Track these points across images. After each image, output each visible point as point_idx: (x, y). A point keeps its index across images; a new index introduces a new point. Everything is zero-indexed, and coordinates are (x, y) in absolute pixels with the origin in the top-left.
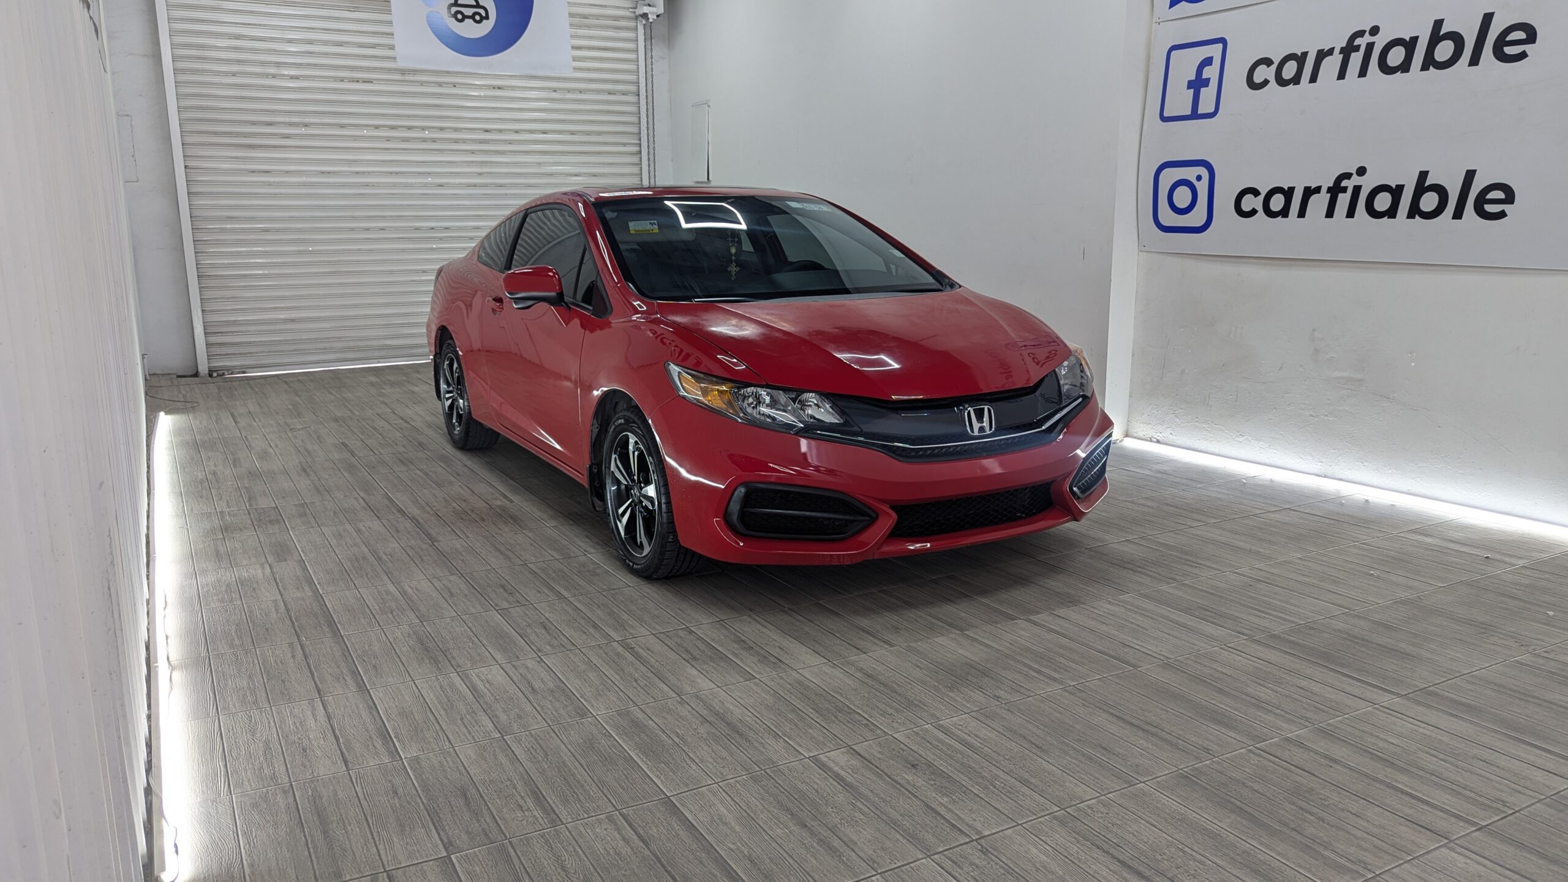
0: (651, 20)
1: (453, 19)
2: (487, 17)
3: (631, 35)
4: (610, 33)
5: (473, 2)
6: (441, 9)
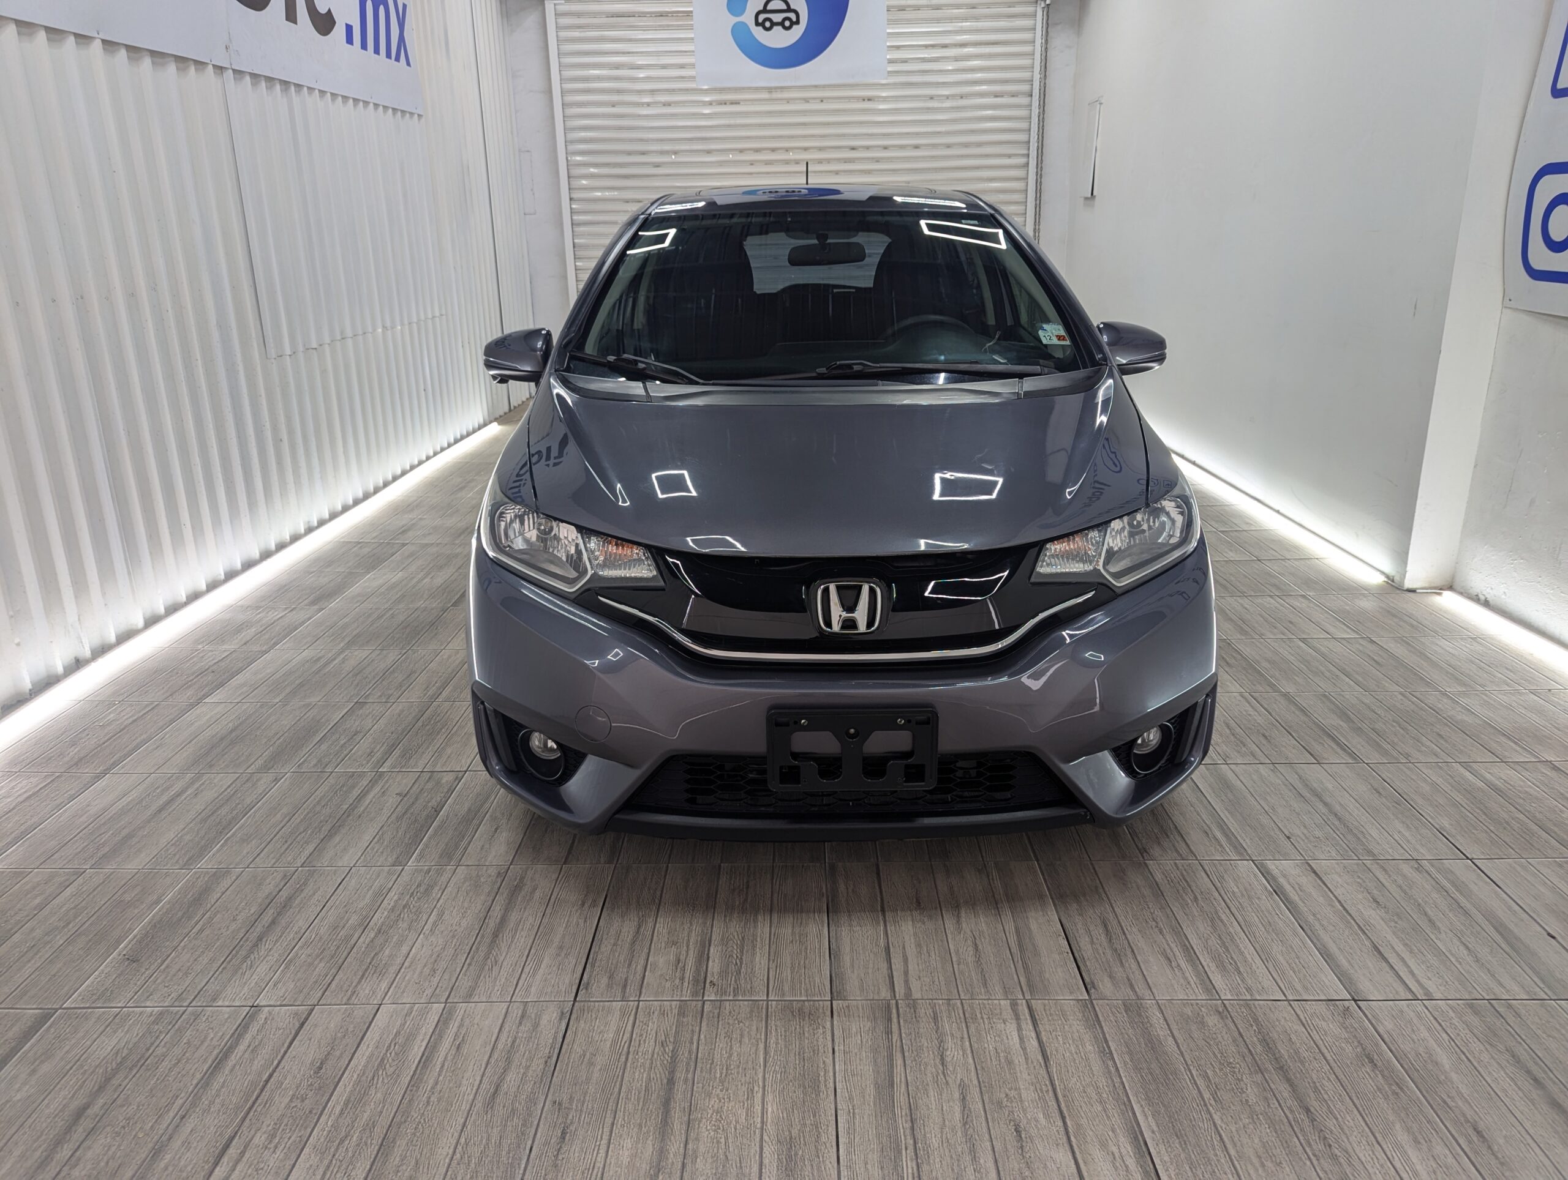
0: (1047, 3)
1: (760, 28)
2: (798, 22)
5: (784, 7)
6: (748, 18)
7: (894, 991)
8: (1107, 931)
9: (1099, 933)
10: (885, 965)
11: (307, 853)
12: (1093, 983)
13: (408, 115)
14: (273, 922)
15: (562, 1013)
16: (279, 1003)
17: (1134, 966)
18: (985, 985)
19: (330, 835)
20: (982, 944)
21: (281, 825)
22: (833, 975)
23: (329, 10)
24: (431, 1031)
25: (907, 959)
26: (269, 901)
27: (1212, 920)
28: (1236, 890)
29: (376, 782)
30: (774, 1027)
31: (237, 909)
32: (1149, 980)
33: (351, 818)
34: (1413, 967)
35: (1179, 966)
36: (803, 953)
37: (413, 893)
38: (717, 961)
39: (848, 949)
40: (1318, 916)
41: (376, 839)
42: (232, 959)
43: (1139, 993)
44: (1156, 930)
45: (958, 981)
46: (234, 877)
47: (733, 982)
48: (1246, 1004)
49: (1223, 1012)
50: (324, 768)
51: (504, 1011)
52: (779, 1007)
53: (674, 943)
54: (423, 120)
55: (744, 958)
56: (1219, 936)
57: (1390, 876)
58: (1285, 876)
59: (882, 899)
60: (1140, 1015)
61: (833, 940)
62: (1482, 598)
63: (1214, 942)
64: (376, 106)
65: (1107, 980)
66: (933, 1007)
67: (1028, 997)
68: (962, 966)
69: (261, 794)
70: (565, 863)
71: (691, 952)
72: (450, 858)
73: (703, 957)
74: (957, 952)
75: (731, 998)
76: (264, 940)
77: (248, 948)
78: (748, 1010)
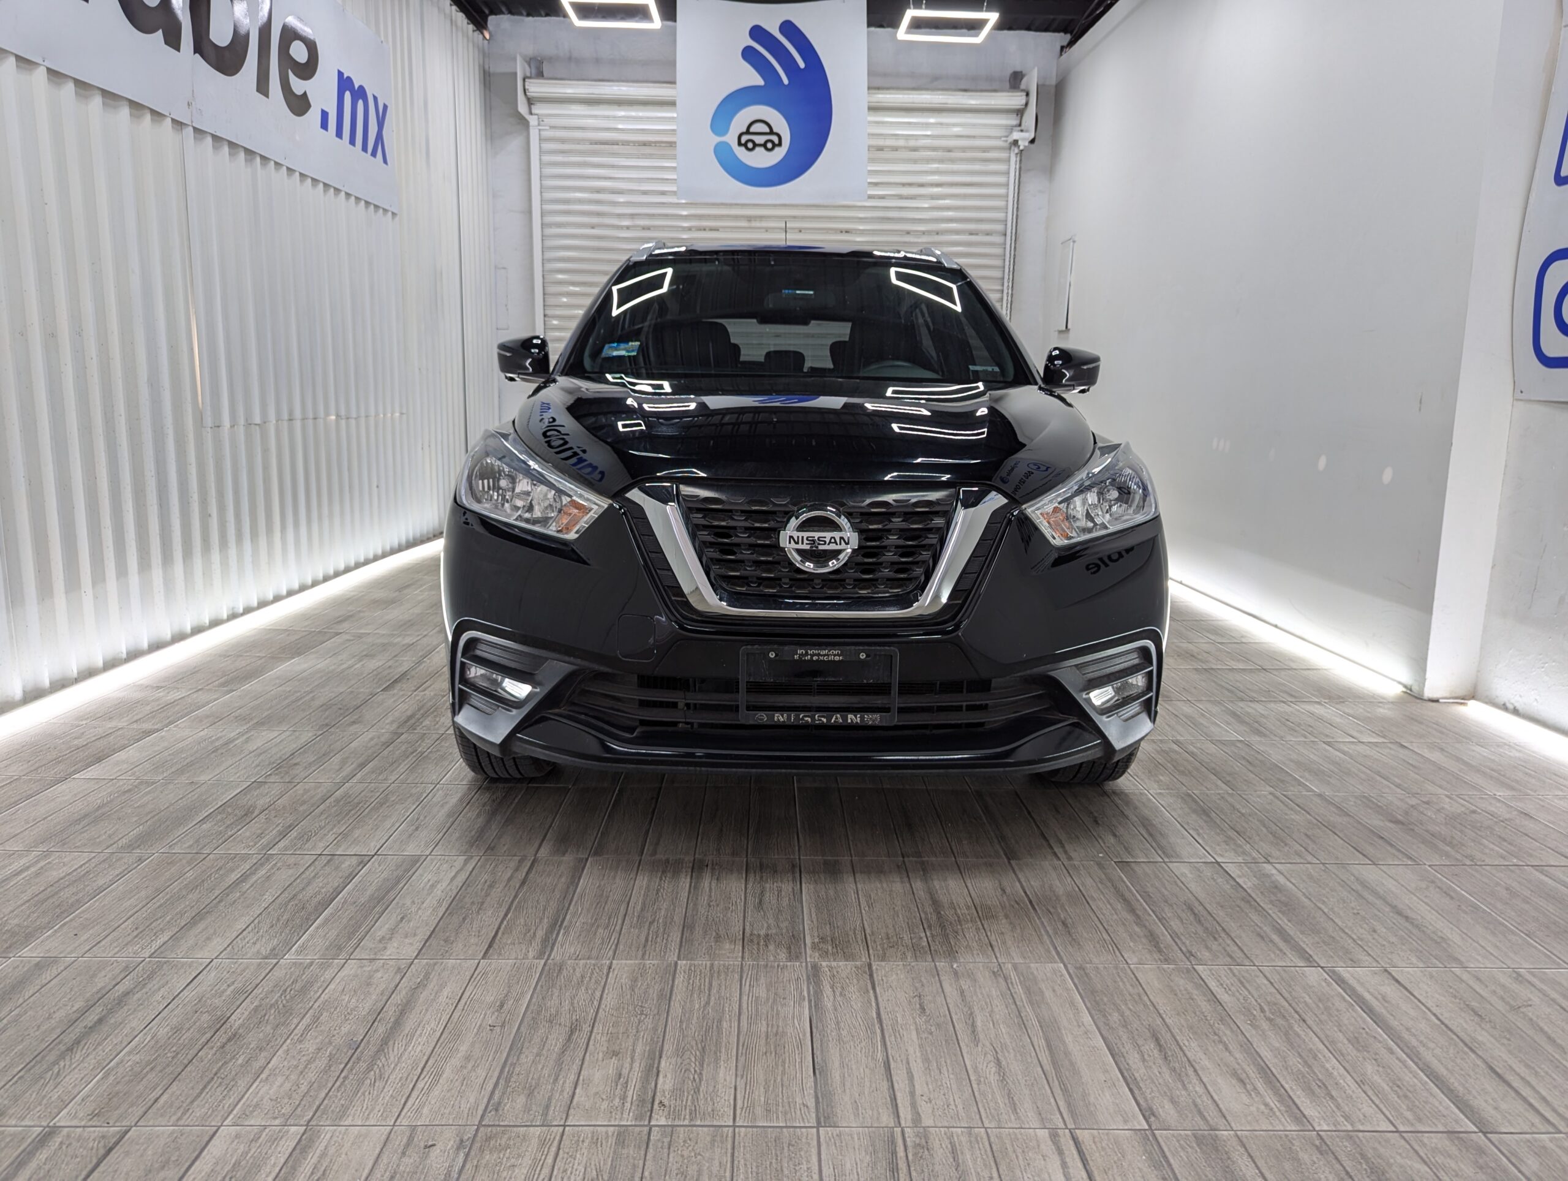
0: (1021, 148)
1: (743, 148)
2: (780, 144)
3: (1002, 167)
4: (977, 167)
5: (767, 130)
6: (731, 138)
7: (898, 1117)
8: (1160, 1046)
9: (1150, 1046)
10: (885, 1085)
11: (159, 942)
12: (1151, 1109)
13: (381, 211)
14: (100, 1021)
15: (462, 1141)
16: (83, 1123)
17: (1200, 1089)
18: (1015, 1110)
19: (194, 921)
20: (1006, 1058)
21: (135, 910)
22: (820, 1095)
23: (305, 93)
24: (282, 1161)
25: (913, 1075)
26: (99, 995)
27: (1286, 1034)
28: (1307, 999)
29: (262, 865)
30: (742, 1162)
31: (56, 1005)
32: (1221, 1106)
33: (222, 904)
34: (1544, 1093)
35: (1255, 1089)
36: (780, 1068)
37: (285, 991)
38: (669, 1076)
39: (837, 1064)
40: (1413, 1030)
41: (250, 928)
42: (34, 1066)
43: (1211, 1122)
44: (1221, 1046)
45: (980, 1105)
46: (62, 968)
47: (689, 1103)
48: (1349, 1136)
49: (1323, 1148)
50: (201, 849)
51: (384, 1137)
52: (749, 1136)
53: (615, 1054)
54: (397, 219)
55: (704, 1073)
56: (1299, 1054)
57: (1487, 986)
58: (1362, 984)
59: (877, 1004)
60: (1217, 1150)
61: (817, 1053)
62: (1511, 707)
63: (1294, 1061)
64: (348, 195)
65: (1168, 1106)
66: (951, 1137)
67: (1071, 1126)
68: (982, 1087)
69: (118, 875)
70: (483, 958)
71: (636, 1065)
72: (340, 948)
73: (652, 1071)
74: (975, 1069)
75: (686, 1122)
76: (83, 1043)
77: (58, 1053)
78: (708, 1139)
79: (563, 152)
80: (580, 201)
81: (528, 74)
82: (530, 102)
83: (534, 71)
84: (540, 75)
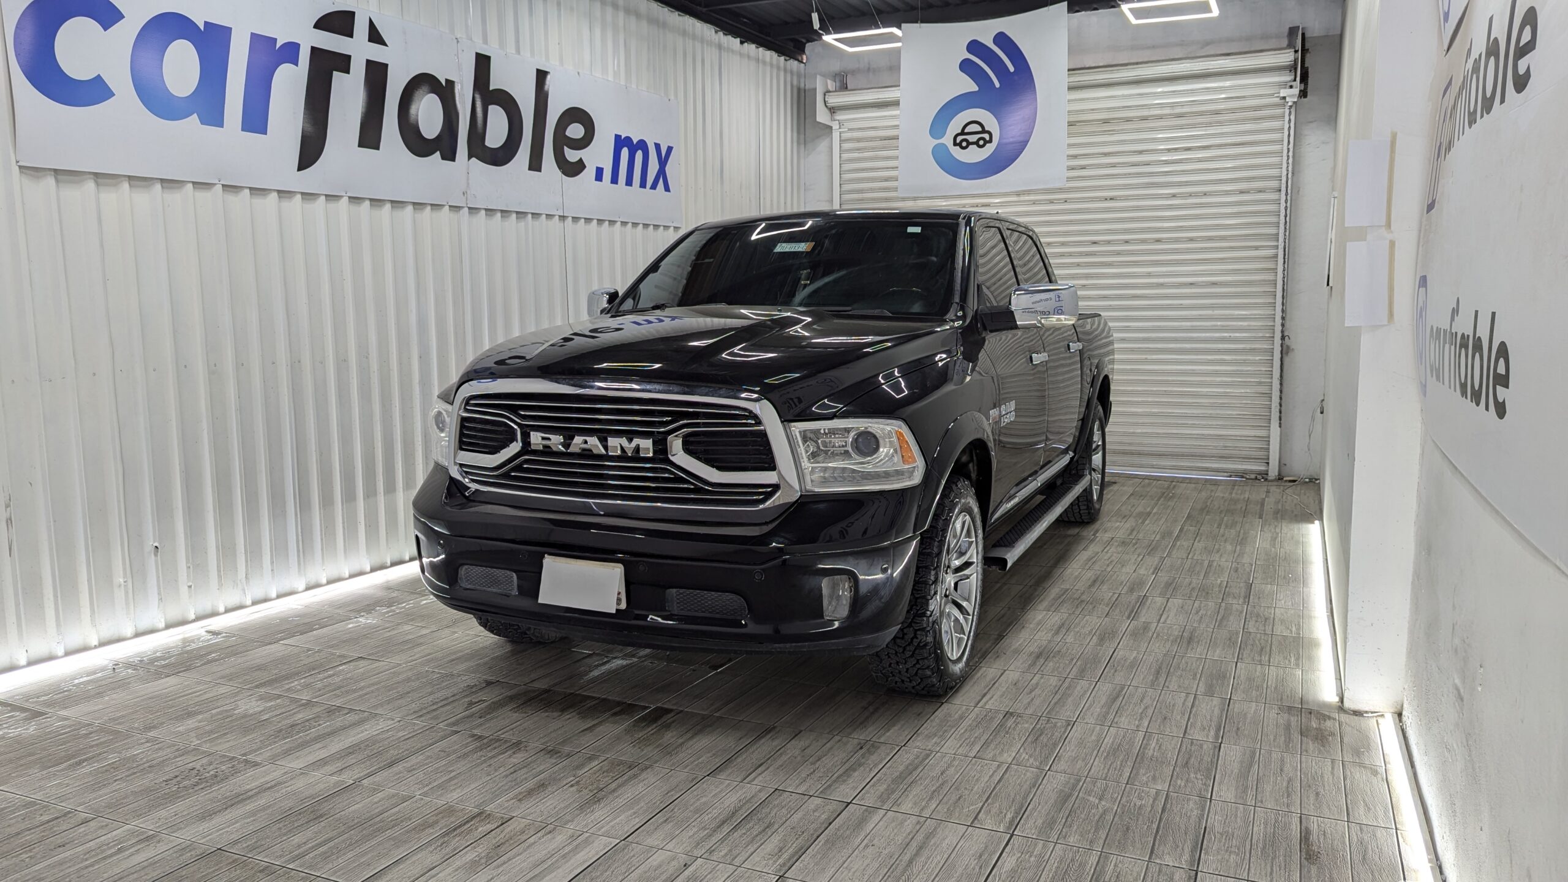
1: (958, 148)
2: (990, 141)
3: (1277, 123)
4: (1247, 126)
5: (980, 129)
6: (947, 140)
13: (662, 228)
23: (581, 160)
64: (624, 223)
79: (858, 149)
80: (872, 190)
81: (830, 88)
82: (833, 110)
83: (838, 84)
84: (844, 87)
